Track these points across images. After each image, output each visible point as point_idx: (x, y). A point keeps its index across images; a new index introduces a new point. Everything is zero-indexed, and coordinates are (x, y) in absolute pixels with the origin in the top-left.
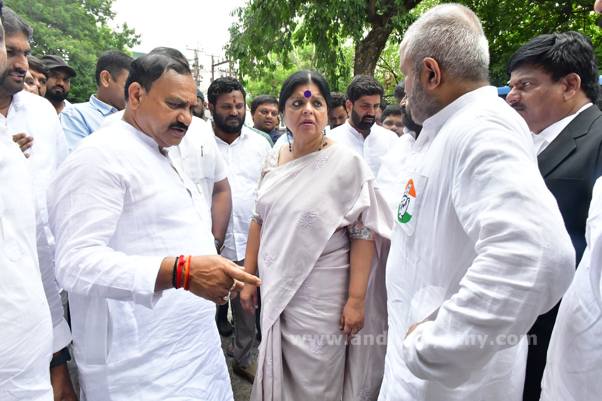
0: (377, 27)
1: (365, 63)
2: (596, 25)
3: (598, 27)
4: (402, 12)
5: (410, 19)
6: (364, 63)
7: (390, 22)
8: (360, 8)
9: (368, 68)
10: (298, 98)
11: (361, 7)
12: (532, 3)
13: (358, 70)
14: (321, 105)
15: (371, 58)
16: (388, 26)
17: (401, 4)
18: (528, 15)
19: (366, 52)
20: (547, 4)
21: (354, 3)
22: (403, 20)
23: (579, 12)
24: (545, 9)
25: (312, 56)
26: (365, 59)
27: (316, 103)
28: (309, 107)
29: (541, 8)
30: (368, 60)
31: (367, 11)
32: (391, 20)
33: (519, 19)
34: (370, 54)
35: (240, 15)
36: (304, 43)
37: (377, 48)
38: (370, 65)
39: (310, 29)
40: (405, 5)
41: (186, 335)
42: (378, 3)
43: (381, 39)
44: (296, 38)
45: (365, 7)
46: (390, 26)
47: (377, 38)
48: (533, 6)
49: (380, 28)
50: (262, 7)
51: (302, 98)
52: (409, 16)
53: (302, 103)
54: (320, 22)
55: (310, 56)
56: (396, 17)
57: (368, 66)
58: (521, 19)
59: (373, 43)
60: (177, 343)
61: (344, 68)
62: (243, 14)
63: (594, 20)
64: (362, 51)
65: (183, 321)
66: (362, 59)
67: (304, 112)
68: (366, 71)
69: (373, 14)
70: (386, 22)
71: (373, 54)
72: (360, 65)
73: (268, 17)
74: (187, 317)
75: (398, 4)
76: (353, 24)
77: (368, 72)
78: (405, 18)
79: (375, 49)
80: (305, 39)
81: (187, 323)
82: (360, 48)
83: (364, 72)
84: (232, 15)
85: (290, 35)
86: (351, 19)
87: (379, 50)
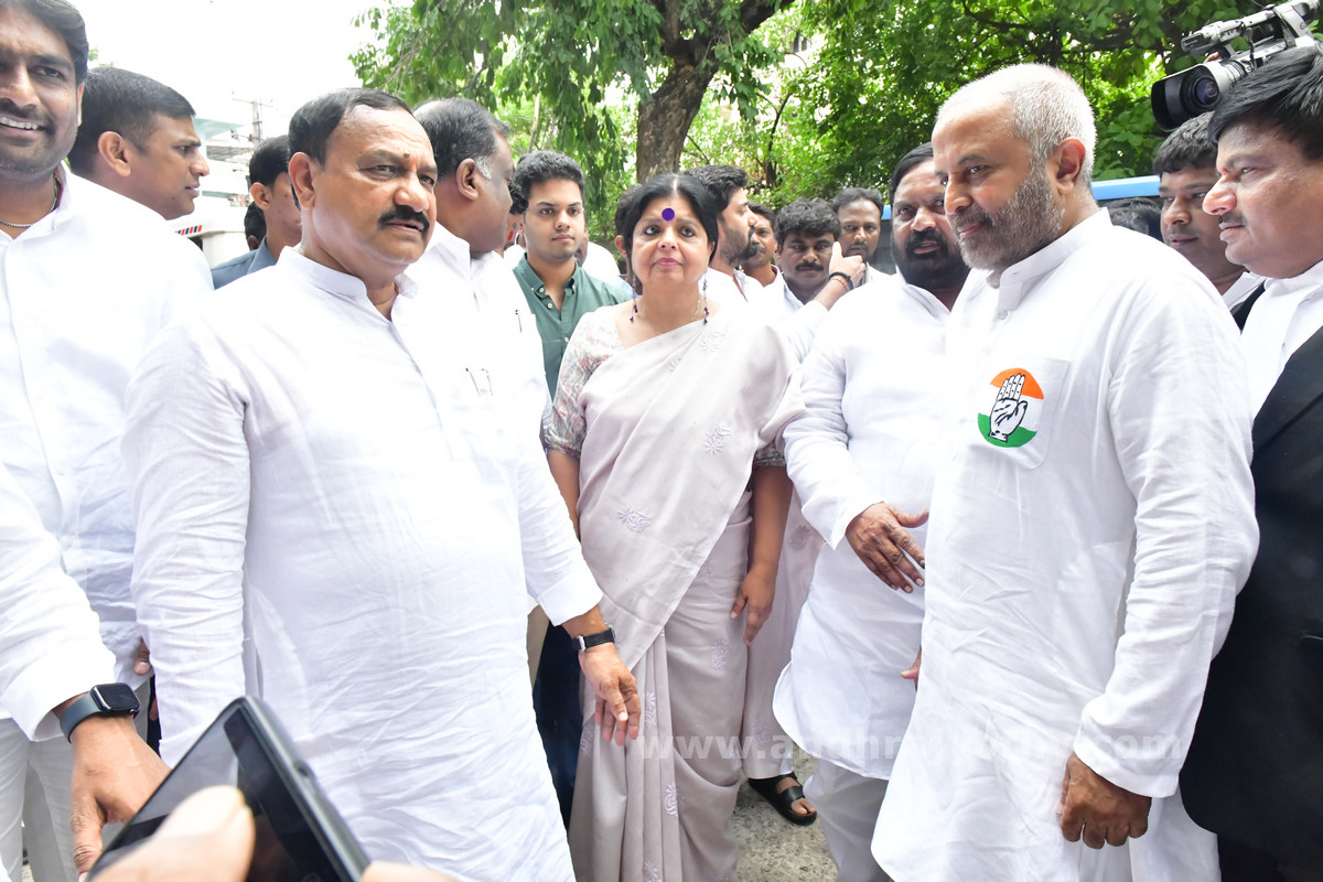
0: (683, 66)
1: (661, 142)
2: (1104, 79)
3: (1107, 83)
4: (736, 36)
5: (753, 49)
6: (658, 143)
7: (712, 55)
8: (646, 23)
9: (668, 154)
10: (651, 220)
11: (650, 23)
12: (986, 31)
13: (646, 158)
14: (694, 234)
15: (673, 132)
16: (707, 65)
17: (733, 18)
18: (977, 53)
19: (660, 118)
20: (1012, 33)
21: (633, 11)
22: (739, 51)
23: (1075, 51)
24: (1009, 43)
25: (531, 125)
26: (661, 134)
27: (684, 231)
28: (670, 236)
29: (1000, 39)
30: (666, 137)
31: (662, 33)
32: (714, 50)
33: (960, 61)
34: (671, 123)
35: (375, 25)
36: (521, 95)
37: (684, 111)
38: (670, 148)
39: (534, 66)
40: (741, 20)
41: (414, 709)
42: (685, 14)
43: (692, 91)
44: (503, 85)
45: (658, 21)
46: (711, 64)
47: (684, 89)
48: (987, 36)
49: (691, 69)
50: (440, 10)
51: (659, 220)
52: (752, 44)
53: (657, 231)
54: (562, 49)
55: (528, 125)
56: (726, 46)
57: (667, 149)
58: (965, 61)
59: (676, 101)
60: (389, 723)
61: (616, 154)
62: (383, 23)
63: (1100, 70)
64: (654, 117)
65: (399, 680)
66: (653, 133)
67: (660, 244)
68: (664, 161)
69: (675, 37)
70: (701, 57)
71: (676, 123)
72: (649, 147)
73: (452, 32)
74: (409, 672)
75: (729, 18)
76: (634, 57)
77: (666, 163)
78: (742, 47)
79: (681, 113)
80: (522, 87)
81: (411, 686)
82: (649, 109)
83: (659, 162)
84: (357, 24)
85: (491, 76)
86: (629, 45)
87: (688, 114)
